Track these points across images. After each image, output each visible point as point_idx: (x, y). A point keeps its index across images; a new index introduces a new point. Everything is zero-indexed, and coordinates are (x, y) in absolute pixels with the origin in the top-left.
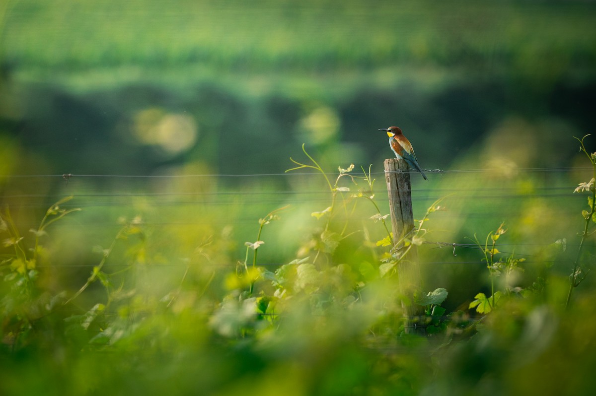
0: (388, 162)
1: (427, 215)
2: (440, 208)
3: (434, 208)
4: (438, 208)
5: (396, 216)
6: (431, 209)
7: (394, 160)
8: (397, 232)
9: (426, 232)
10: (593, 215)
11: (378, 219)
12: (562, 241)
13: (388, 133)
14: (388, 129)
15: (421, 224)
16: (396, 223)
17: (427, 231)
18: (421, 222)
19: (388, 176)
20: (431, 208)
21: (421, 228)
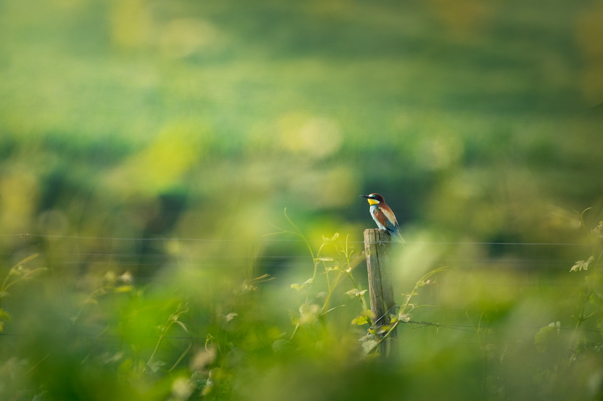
0: (368, 232)
1: (416, 290)
2: (430, 282)
3: (423, 282)
4: (428, 281)
5: (375, 291)
6: (420, 283)
7: (375, 230)
8: (376, 309)
9: (413, 306)
10: (591, 297)
11: (355, 294)
12: (556, 325)
13: (369, 200)
14: (370, 196)
15: (409, 299)
16: (375, 300)
17: (415, 306)
18: (409, 297)
19: (368, 248)
20: (420, 281)
21: (408, 303)
